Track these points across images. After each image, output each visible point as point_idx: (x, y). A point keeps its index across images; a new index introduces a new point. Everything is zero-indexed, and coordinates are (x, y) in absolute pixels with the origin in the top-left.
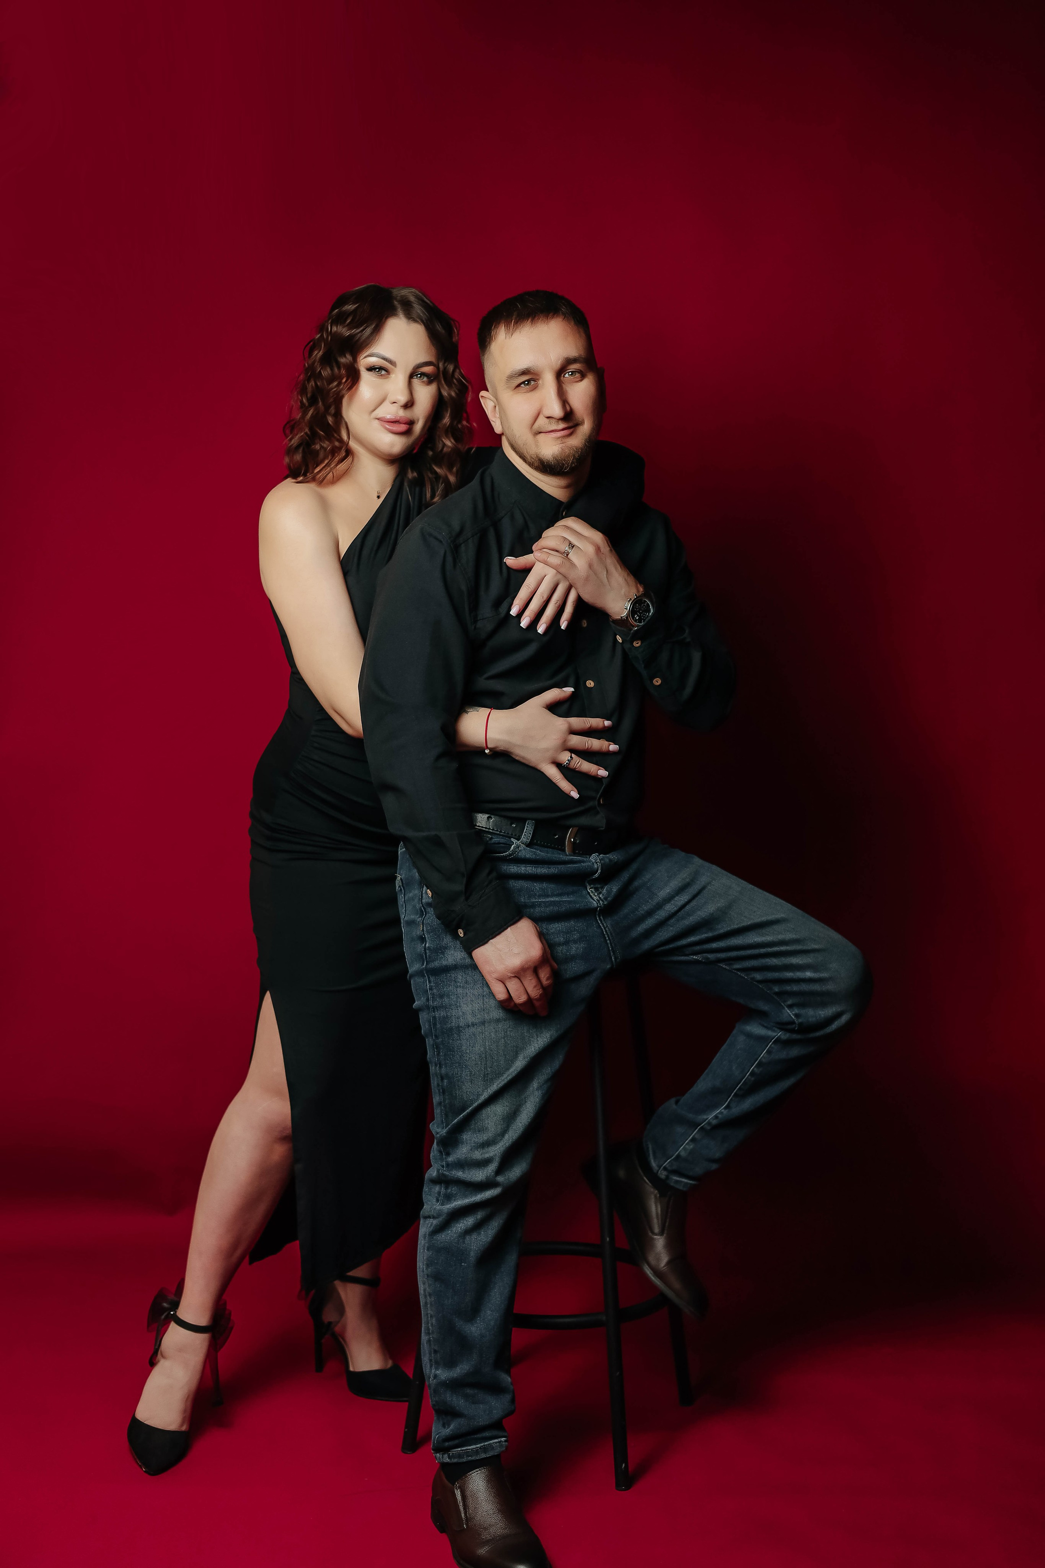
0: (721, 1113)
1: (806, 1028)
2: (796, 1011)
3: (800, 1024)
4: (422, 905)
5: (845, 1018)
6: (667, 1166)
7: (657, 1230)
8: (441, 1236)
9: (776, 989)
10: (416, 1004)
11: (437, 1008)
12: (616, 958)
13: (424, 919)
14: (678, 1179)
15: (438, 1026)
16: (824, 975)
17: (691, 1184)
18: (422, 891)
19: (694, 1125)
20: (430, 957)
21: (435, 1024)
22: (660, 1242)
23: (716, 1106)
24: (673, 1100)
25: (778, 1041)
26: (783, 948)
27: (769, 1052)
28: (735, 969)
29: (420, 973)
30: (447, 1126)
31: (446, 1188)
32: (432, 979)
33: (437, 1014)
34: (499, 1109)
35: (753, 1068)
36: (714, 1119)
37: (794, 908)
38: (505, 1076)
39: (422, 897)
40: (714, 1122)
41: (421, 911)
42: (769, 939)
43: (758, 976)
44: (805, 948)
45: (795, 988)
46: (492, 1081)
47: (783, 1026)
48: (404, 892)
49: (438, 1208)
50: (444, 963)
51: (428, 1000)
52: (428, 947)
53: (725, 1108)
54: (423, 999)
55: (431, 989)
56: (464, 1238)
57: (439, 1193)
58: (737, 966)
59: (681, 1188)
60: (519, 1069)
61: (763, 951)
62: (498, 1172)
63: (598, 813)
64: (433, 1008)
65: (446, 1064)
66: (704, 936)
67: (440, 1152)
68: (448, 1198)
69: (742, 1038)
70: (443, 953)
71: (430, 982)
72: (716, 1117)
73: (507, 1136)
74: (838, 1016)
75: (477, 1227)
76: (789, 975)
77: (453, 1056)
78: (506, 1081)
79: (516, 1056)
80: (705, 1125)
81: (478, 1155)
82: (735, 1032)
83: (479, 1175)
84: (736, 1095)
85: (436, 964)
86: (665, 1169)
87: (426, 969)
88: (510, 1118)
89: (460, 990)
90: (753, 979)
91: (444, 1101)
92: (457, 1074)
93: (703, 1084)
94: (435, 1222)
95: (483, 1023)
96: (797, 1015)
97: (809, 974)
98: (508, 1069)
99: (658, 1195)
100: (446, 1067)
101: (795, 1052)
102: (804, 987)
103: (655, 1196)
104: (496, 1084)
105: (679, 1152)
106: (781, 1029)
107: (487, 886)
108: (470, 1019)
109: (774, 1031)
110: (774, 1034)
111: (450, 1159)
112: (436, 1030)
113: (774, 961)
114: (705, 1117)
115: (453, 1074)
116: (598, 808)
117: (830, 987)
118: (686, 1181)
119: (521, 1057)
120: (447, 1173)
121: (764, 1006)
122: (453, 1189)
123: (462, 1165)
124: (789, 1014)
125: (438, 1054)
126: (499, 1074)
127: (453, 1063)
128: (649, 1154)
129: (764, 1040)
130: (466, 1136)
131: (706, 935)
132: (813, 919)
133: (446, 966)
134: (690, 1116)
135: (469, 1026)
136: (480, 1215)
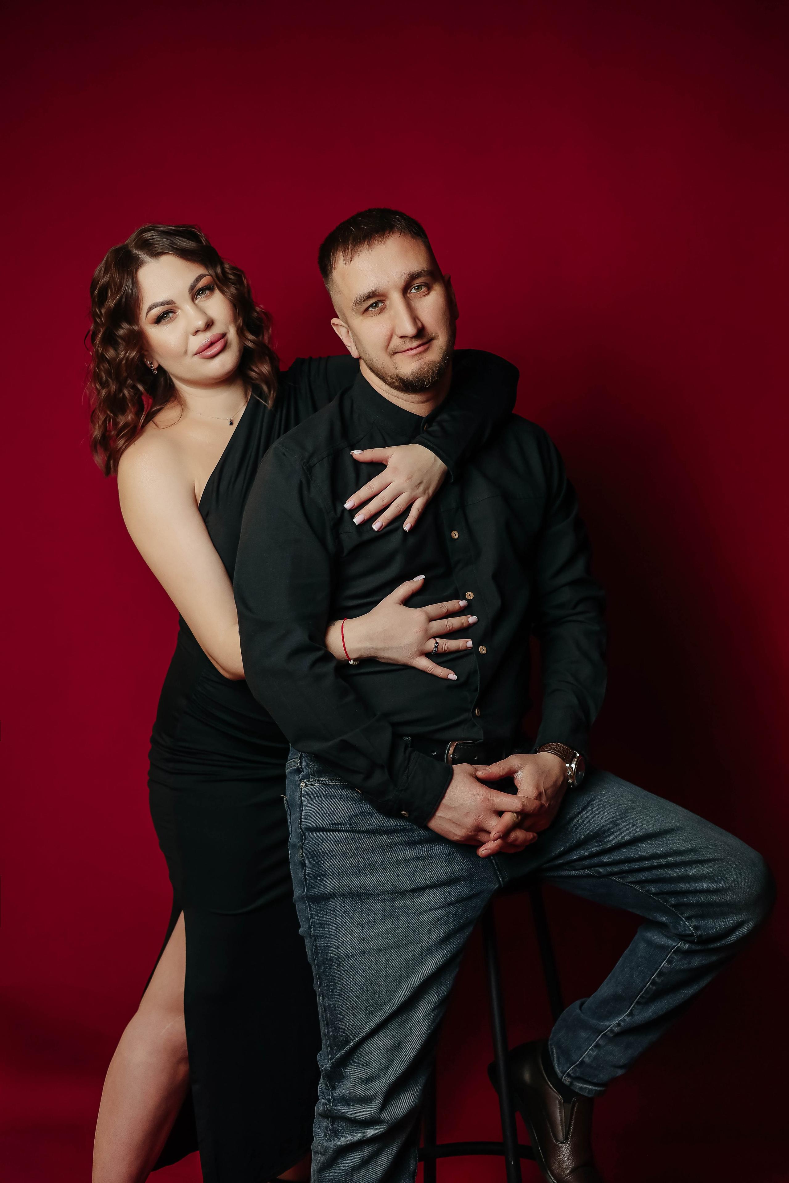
0: (624, 1020)
1: (704, 941)
2: (695, 923)
3: (699, 937)
4: (302, 829)
5: (746, 928)
6: (570, 1073)
7: (561, 1137)
8: (329, 1174)
9: (673, 902)
10: (301, 930)
11: (317, 937)
12: (503, 878)
13: (303, 844)
14: (582, 1085)
15: (320, 956)
16: (722, 885)
17: (596, 1090)
18: (301, 815)
19: (598, 1032)
20: (310, 884)
21: (317, 954)
22: (565, 1151)
23: (620, 1013)
24: (578, 1003)
25: (678, 951)
26: (678, 859)
27: (670, 962)
28: (629, 882)
29: (302, 898)
30: (332, 1058)
31: (333, 1123)
32: (313, 906)
33: (318, 943)
34: (382, 1041)
35: (654, 978)
36: (616, 1027)
37: (690, 814)
38: (388, 1007)
39: (301, 821)
40: (616, 1030)
41: (302, 836)
42: (663, 850)
43: (653, 889)
44: (700, 858)
45: (692, 899)
46: (374, 1012)
47: (682, 937)
48: (290, 813)
49: (325, 1144)
50: (323, 891)
51: (309, 928)
52: (308, 874)
53: (628, 1015)
54: (306, 926)
55: (312, 917)
56: (352, 1176)
57: (327, 1128)
58: (630, 879)
59: (586, 1094)
60: (402, 1000)
61: (656, 862)
62: (383, 1108)
63: (474, 725)
64: (314, 936)
65: (328, 995)
66: (594, 849)
67: (326, 1085)
68: (336, 1133)
69: (642, 945)
70: (321, 880)
71: (310, 909)
72: (619, 1025)
73: (391, 1070)
74: (739, 925)
75: (366, 1163)
76: (685, 886)
77: (335, 987)
78: (388, 1014)
79: (399, 985)
80: (607, 1032)
81: (360, 1091)
83: (363, 1112)
84: (638, 1003)
85: (315, 892)
86: (569, 1075)
87: (307, 896)
88: (397, 1047)
89: (339, 919)
90: (648, 891)
91: (328, 1032)
92: (339, 1006)
93: (606, 989)
94: (322, 1158)
95: (363, 953)
96: (696, 928)
97: (706, 885)
98: (390, 1000)
99: (562, 1101)
100: (328, 998)
101: (696, 962)
102: (702, 898)
103: (560, 1102)
104: (378, 1016)
105: (583, 1058)
106: (681, 940)
108: (350, 950)
109: (674, 940)
110: (674, 944)
111: (336, 1093)
112: (318, 960)
113: (669, 873)
114: (607, 1024)
115: (334, 1006)
116: (474, 720)
117: (729, 897)
118: (590, 1087)
119: (404, 986)
120: (332, 1109)
121: (663, 919)
122: (340, 1125)
123: (347, 1100)
124: (687, 926)
125: (321, 985)
126: (381, 1006)
127: (335, 995)
128: (554, 1058)
129: (664, 948)
130: (350, 1070)
131: (596, 848)
132: (710, 825)
133: (325, 894)
134: (593, 1022)
135: (348, 957)
136: (367, 1151)
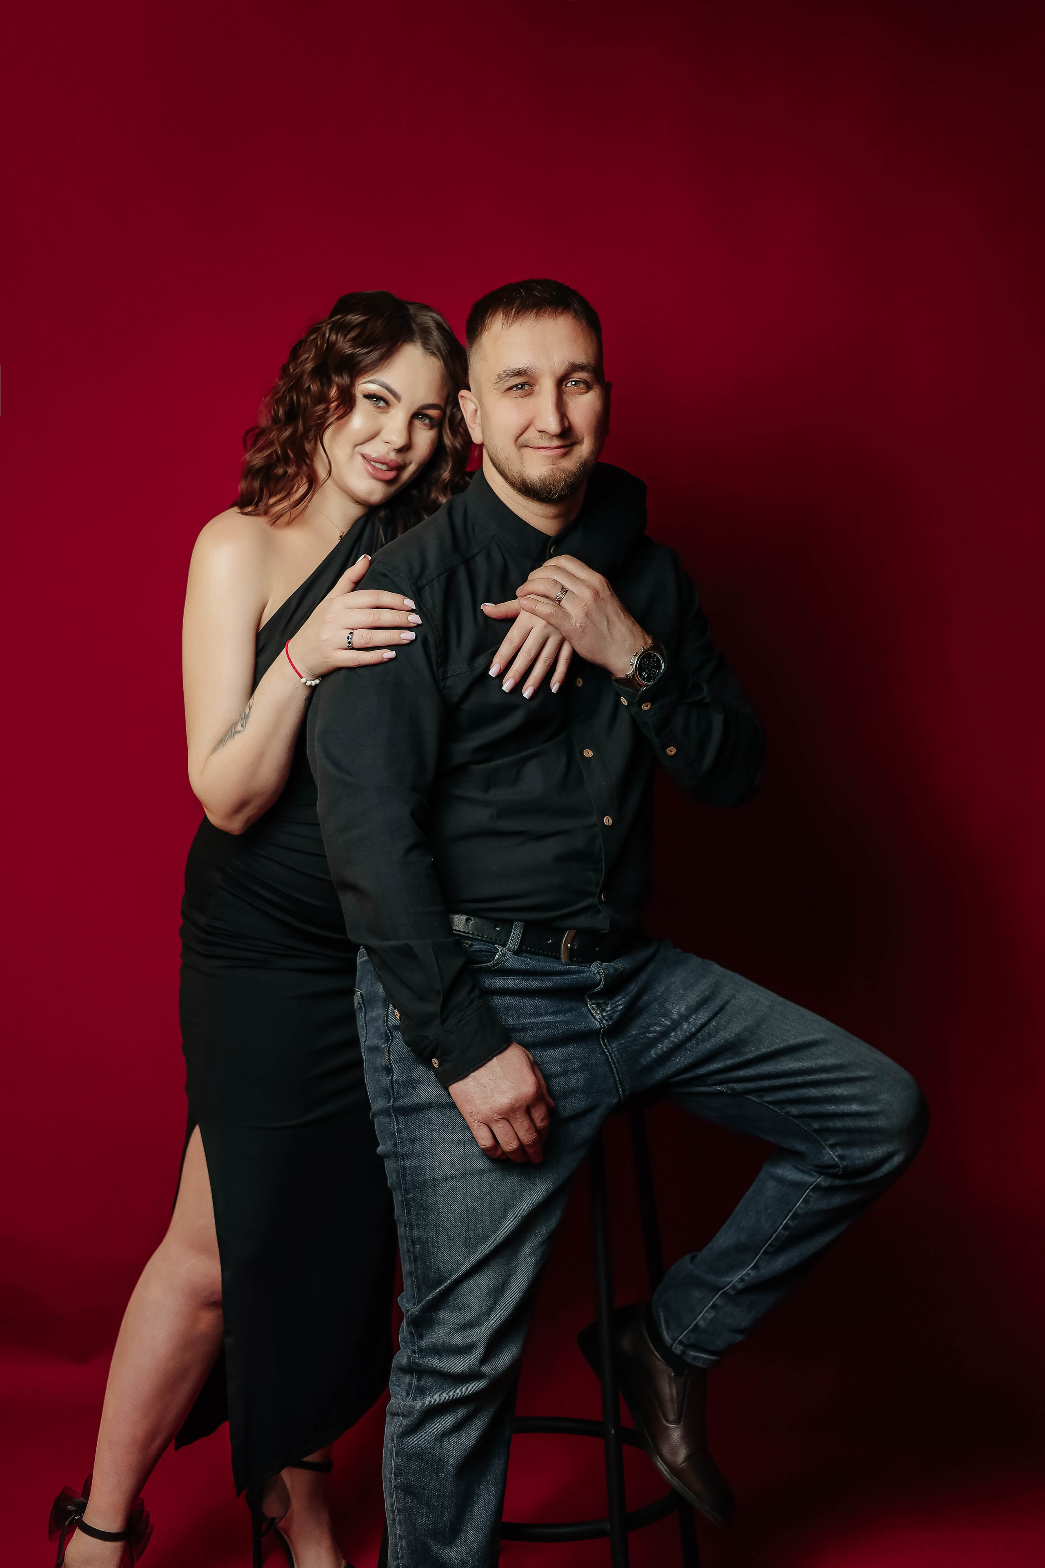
0: (747, 1274)
1: (851, 1173)
2: (840, 1152)
3: (845, 1168)
4: (388, 1028)
5: (897, 1160)
6: (683, 1339)
7: (672, 1417)
8: (413, 1440)
9: (816, 1126)
10: (380, 1149)
11: (406, 1156)
12: (624, 1091)
13: (390, 1045)
14: (697, 1354)
15: (409, 1178)
16: (873, 1108)
17: (711, 1360)
18: (387, 1011)
19: (716, 1289)
20: (398, 1093)
21: (404, 1176)
22: (676, 1433)
23: (741, 1266)
24: (687, 1258)
25: (817, 1188)
26: (824, 1076)
27: (806, 1201)
28: (766, 1102)
29: (386, 1112)
30: (419, 1302)
31: (419, 1379)
32: (401, 1119)
33: (407, 1163)
34: (484, 1281)
35: (787, 1221)
36: (739, 1282)
37: (833, 1026)
38: (491, 1240)
39: (387, 1018)
40: (740, 1286)
41: (387, 1035)
42: (807, 1064)
43: (794, 1110)
44: (850, 1075)
45: (839, 1124)
46: (475, 1246)
47: (823, 1169)
48: (365, 1010)
49: (409, 1404)
50: (416, 1100)
51: (395, 1145)
52: (396, 1081)
53: (753, 1268)
54: (390, 1144)
55: (399, 1132)
56: (441, 1442)
57: (410, 1385)
58: (769, 1098)
59: (700, 1365)
60: (508, 1232)
61: (799, 1079)
62: (484, 1360)
63: (599, 912)
64: (402, 1155)
65: (418, 1225)
66: (729, 1062)
67: (411, 1334)
68: (422, 1391)
69: (771, 1184)
70: (414, 1088)
71: (398, 1123)
72: (742, 1280)
73: (493, 1315)
74: (889, 1157)
75: (458, 1427)
76: (831, 1108)
77: (428, 1216)
78: (492, 1247)
79: (505, 1216)
80: (729, 1289)
81: (458, 1339)
82: (762, 1175)
83: (459, 1365)
84: (765, 1252)
85: (406, 1102)
86: (681, 1342)
87: (393, 1107)
88: (498, 1292)
89: (435, 1135)
90: (788, 1113)
91: (416, 1270)
92: (432, 1238)
93: (724, 1239)
94: (406, 1421)
95: (464, 1175)
96: (841, 1157)
97: (855, 1107)
98: (494, 1232)
99: (673, 1374)
100: (418, 1229)
101: (837, 1201)
102: (849, 1123)
103: (670, 1376)
104: (480, 1250)
105: (698, 1321)
106: (821, 1174)
107: (468, 1007)
108: (448, 1170)
109: (812, 1176)
110: (812, 1180)
111: (424, 1343)
112: (406, 1184)
113: (813, 1092)
114: (729, 1279)
115: (426, 1238)
116: (599, 906)
117: (881, 1122)
118: (705, 1356)
119: (510, 1216)
120: (420, 1361)
121: (802, 1147)
122: (427, 1381)
123: (438, 1351)
124: (831, 1155)
125: (409, 1213)
126: (484, 1239)
127: (427, 1225)
128: (660, 1324)
129: (799, 1186)
130: (443, 1315)
131: (731, 1061)
132: (857, 1039)
133: (418, 1104)
134: (711, 1278)
135: (446, 1179)
136: (461, 1413)
